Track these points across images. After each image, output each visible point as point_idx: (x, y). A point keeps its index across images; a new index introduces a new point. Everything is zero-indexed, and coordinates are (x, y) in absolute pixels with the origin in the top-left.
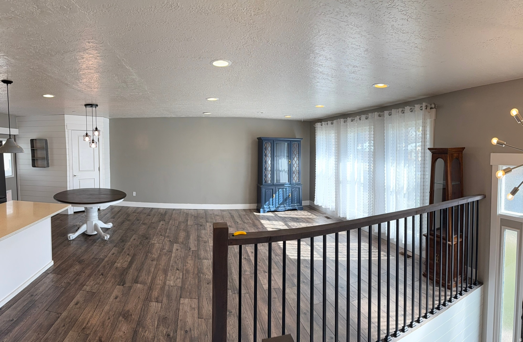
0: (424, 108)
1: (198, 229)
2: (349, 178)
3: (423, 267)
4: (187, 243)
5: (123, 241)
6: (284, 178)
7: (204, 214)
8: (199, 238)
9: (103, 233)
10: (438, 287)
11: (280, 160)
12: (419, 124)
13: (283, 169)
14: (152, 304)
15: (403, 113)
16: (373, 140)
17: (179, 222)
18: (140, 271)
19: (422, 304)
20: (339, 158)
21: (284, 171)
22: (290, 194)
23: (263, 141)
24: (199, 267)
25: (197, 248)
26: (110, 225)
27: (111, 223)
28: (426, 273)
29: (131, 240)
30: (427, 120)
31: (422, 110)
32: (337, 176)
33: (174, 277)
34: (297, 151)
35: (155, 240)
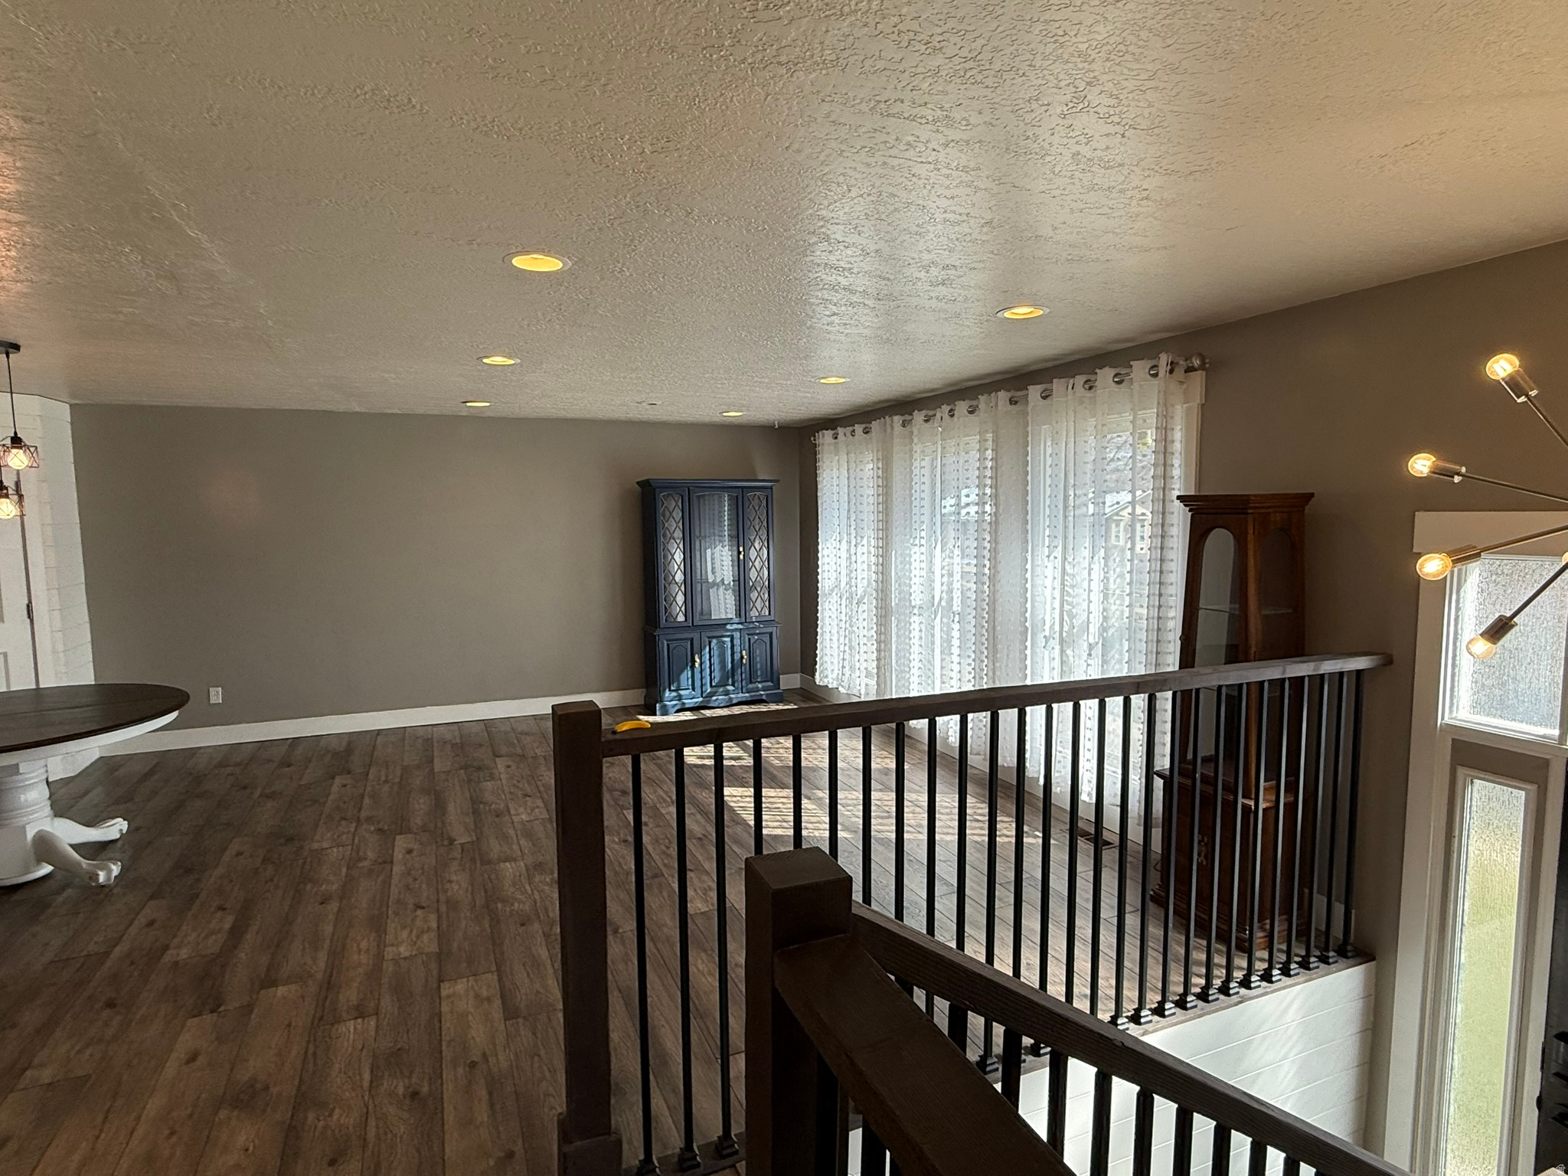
0: (1163, 369)
1: (470, 781)
2: (917, 599)
3: (1154, 879)
4: (439, 825)
5: (188, 871)
6: (722, 605)
7: (486, 734)
8: (476, 806)
9: (84, 863)
10: (1203, 939)
11: (709, 552)
12: (1145, 421)
13: (718, 580)
14: (342, 1028)
15: (1091, 388)
16: (991, 478)
17: (405, 769)
18: (278, 946)
19: (1148, 977)
20: (887, 537)
21: (723, 584)
22: (744, 653)
23: (657, 490)
24: (490, 885)
25: (473, 834)
26: (116, 828)
27: (120, 820)
28: (1163, 894)
29: (226, 857)
30: (1173, 406)
31: (1156, 375)
32: (882, 591)
33: (411, 931)
34: (764, 517)
35: (322, 840)
